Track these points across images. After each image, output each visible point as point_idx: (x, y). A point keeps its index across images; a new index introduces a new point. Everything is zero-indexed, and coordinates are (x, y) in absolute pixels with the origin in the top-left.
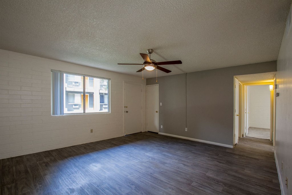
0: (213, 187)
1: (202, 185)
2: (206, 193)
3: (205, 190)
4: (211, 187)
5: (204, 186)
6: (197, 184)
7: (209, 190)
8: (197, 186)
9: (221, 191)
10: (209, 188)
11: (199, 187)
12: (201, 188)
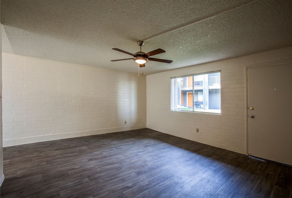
0: (71, 190)
1: (80, 184)
2: (70, 181)
3: (73, 183)
4: (71, 188)
5: (78, 185)
6: (85, 182)
7: (70, 185)
8: (82, 180)
9: (61, 192)
10: (72, 187)
11: (80, 181)
12: (77, 181)
